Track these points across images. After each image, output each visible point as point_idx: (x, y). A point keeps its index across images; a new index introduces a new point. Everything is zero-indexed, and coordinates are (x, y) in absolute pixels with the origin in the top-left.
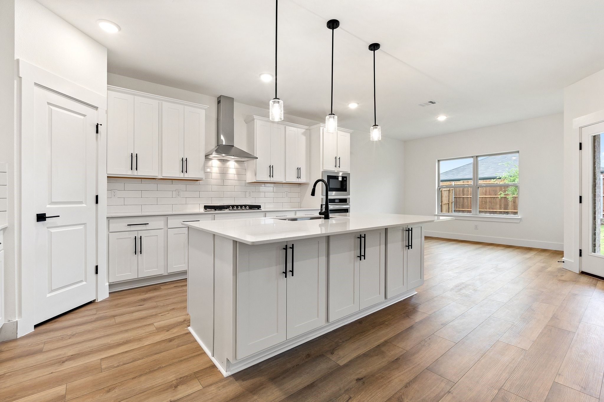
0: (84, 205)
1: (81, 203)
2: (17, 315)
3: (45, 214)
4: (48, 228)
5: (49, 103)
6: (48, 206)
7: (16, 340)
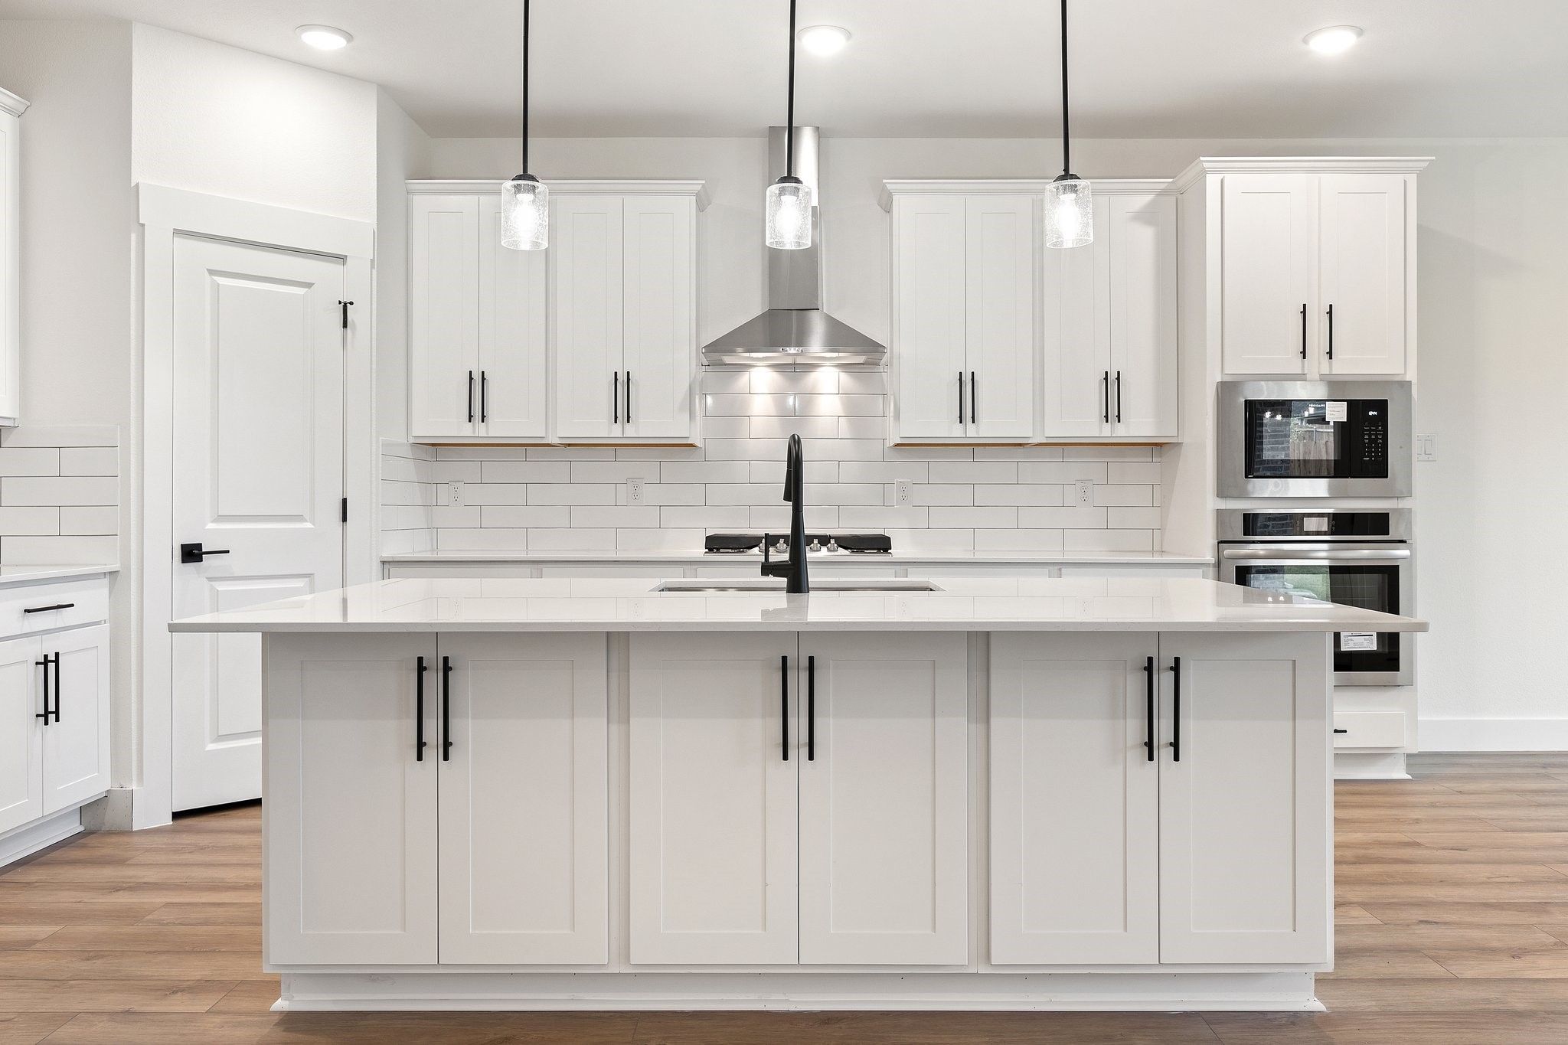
0: (308, 525)
1: (299, 518)
2: (134, 777)
3: (201, 544)
4: (210, 579)
5: (212, 272)
6: (211, 526)
7: (130, 832)
